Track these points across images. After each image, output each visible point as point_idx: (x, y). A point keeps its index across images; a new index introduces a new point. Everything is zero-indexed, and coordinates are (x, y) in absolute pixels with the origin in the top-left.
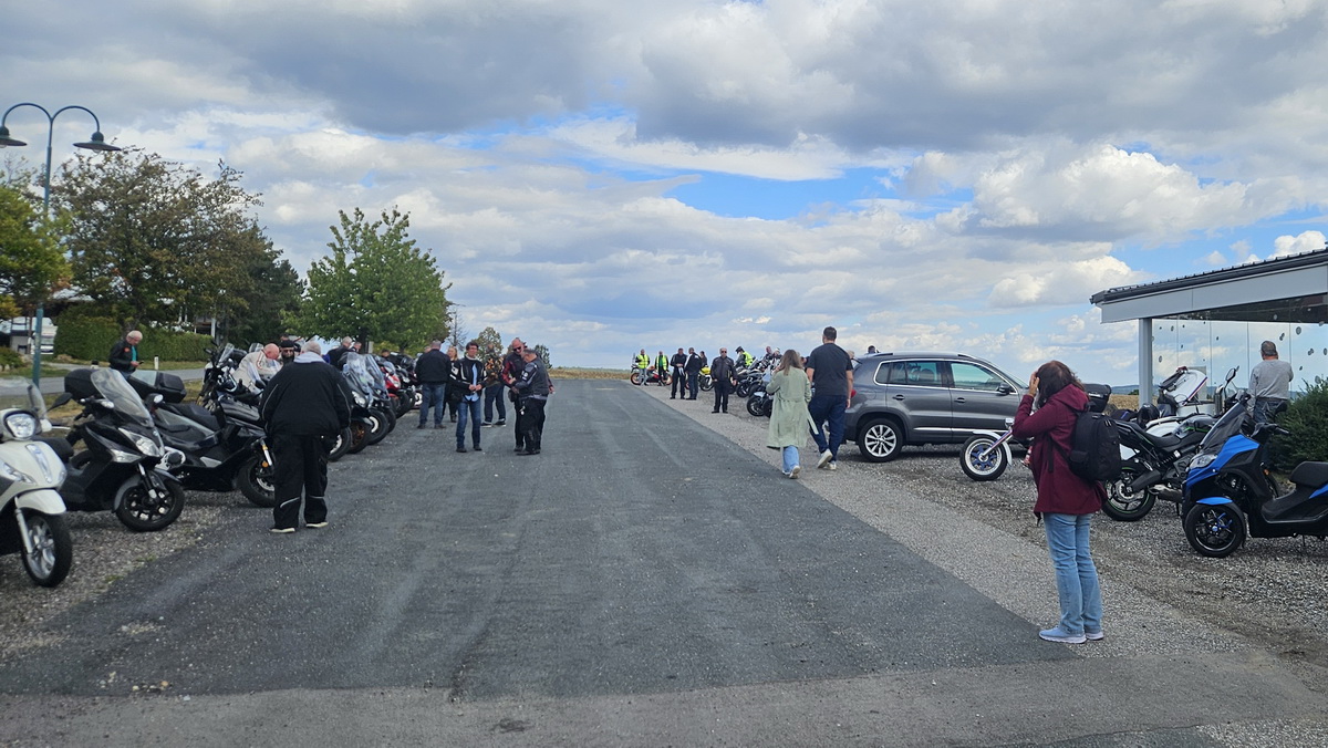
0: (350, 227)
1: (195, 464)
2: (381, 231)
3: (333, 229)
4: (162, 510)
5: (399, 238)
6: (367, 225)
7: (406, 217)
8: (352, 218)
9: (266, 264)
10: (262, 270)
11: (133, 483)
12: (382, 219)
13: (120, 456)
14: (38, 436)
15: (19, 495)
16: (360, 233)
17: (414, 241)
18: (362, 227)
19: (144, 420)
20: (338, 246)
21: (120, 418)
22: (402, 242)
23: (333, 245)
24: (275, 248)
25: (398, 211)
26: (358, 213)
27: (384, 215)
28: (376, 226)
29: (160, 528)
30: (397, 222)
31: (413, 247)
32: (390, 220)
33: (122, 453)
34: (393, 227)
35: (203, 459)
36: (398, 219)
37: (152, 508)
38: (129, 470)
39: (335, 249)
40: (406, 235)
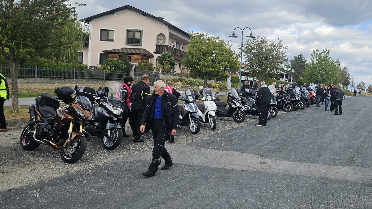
0: (315, 54)
1: (252, 109)
2: (323, 55)
3: (312, 55)
4: (242, 118)
5: (327, 57)
6: (319, 53)
7: (329, 51)
8: (316, 52)
9: (303, 64)
10: (302, 66)
11: (236, 112)
12: (323, 51)
13: (233, 106)
14: (212, 100)
15: (208, 111)
16: (318, 56)
17: (331, 58)
18: (318, 54)
19: (238, 99)
20: (312, 59)
21: (233, 98)
22: (327, 58)
23: (311, 59)
24: (306, 60)
25: (327, 49)
26: (317, 50)
27: (323, 50)
28: (321, 53)
29: (241, 122)
30: (326, 52)
31: (331, 59)
32: (325, 52)
33: (234, 106)
34: (326, 54)
35: (253, 108)
36: (327, 51)
37: (240, 118)
38: (235, 109)
39: (312, 60)
40: (329, 56)
